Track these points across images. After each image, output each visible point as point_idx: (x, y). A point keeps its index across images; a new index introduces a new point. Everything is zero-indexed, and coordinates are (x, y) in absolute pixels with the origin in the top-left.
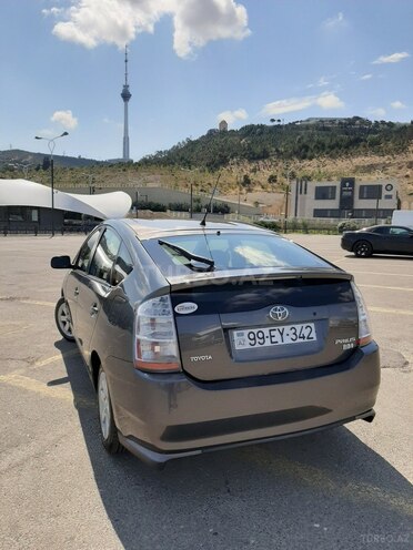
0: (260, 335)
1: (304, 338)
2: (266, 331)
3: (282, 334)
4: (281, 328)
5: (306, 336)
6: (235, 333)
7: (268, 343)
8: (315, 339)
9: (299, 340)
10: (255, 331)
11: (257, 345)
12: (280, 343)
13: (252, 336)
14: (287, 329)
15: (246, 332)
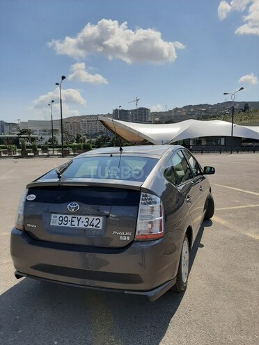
0: (66, 219)
1: (93, 226)
2: (70, 217)
3: (79, 221)
4: (79, 217)
5: (95, 225)
6: (53, 215)
7: (69, 225)
8: (100, 228)
9: (89, 227)
10: (64, 216)
11: (63, 225)
12: (76, 226)
13: (61, 219)
14: (83, 218)
15: (59, 216)
